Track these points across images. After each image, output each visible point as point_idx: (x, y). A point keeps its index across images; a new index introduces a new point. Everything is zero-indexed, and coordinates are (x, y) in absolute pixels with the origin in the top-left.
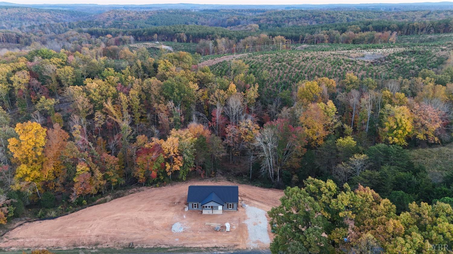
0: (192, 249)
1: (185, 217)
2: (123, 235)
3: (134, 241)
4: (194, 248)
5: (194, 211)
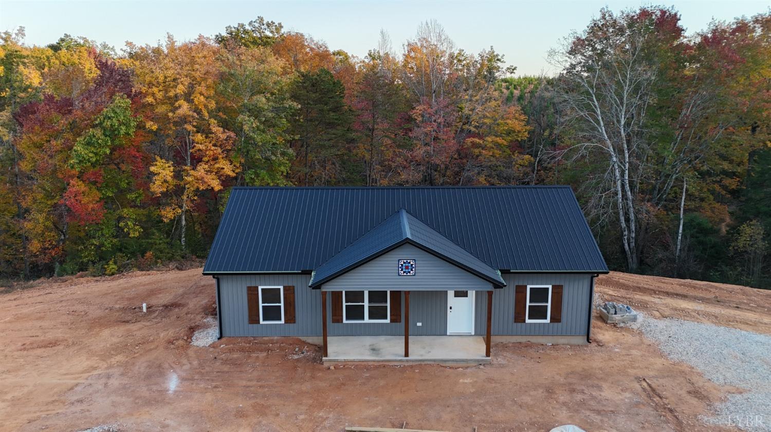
1: (173, 383)
5: (255, 345)
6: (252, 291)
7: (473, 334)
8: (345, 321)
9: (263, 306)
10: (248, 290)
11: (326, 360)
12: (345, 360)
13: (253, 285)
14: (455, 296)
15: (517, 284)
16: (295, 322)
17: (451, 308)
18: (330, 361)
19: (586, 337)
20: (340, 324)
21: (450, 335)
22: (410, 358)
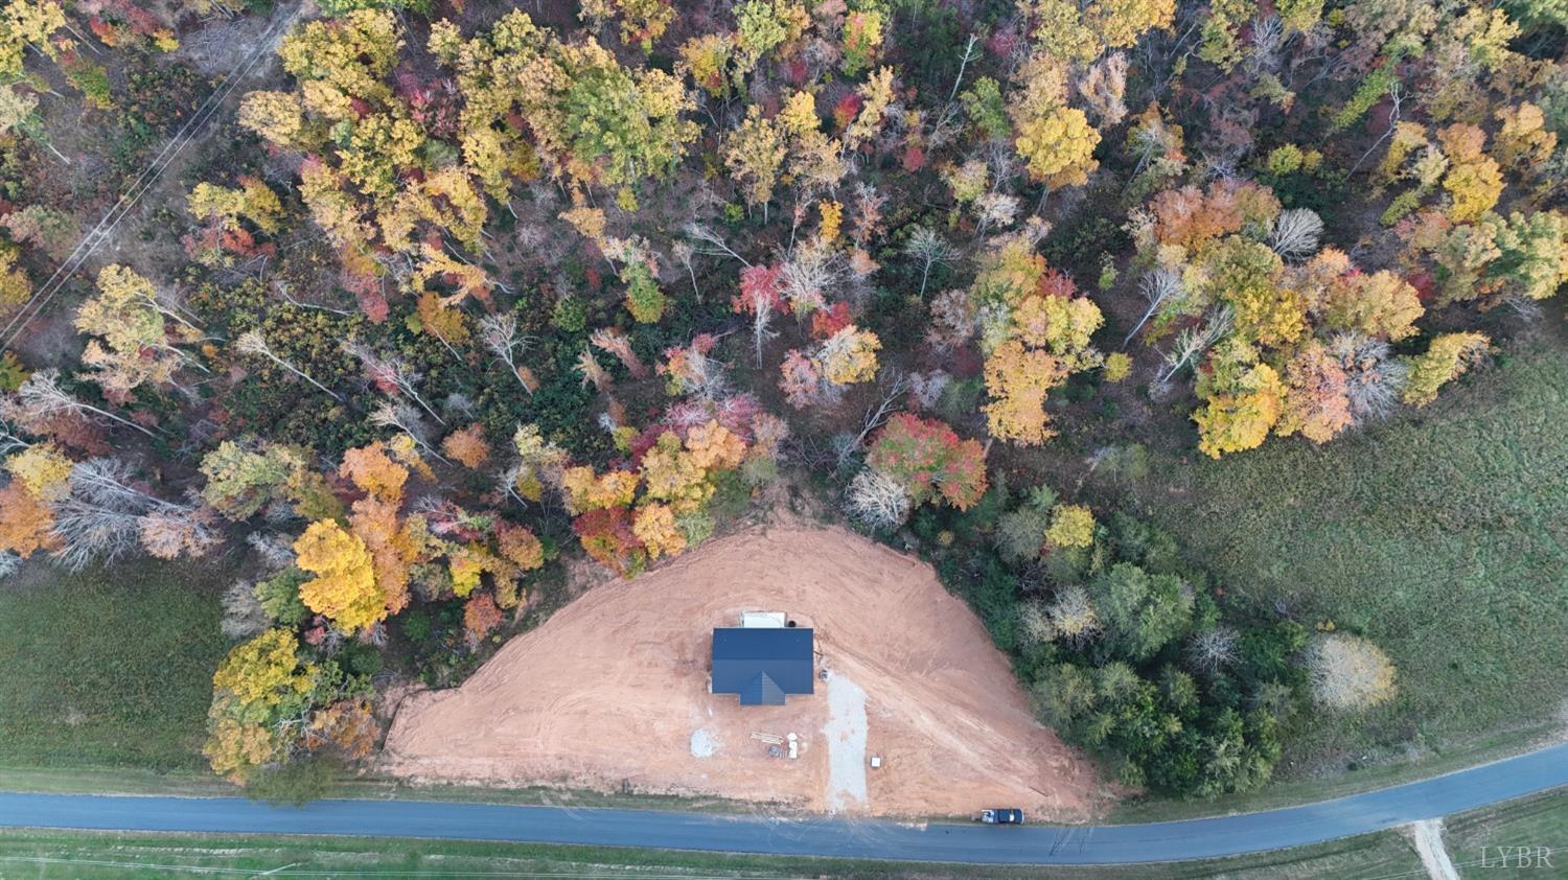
0: (733, 804)
1: (711, 712)
2: (604, 756)
3: (629, 775)
4: (737, 801)
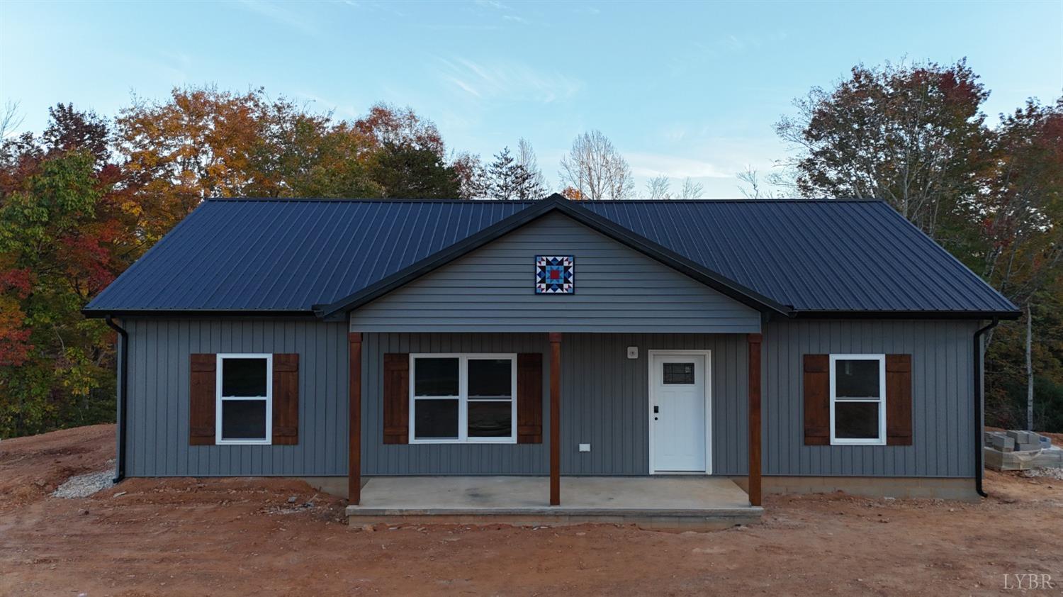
6: (202, 366)
7: (710, 472)
8: (412, 440)
9: (224, 402)
10: (192, 363)
11: (355, 511)
12: (401, 511)
13: (205, 351)
14: (666, 382)
15: (807, 353)
16: (296, 443)
17: (656, 410)
18: (365, 514)
19: (973, 483)
20: (402, 446)
21: (655, 476)
22: (562, 507)
